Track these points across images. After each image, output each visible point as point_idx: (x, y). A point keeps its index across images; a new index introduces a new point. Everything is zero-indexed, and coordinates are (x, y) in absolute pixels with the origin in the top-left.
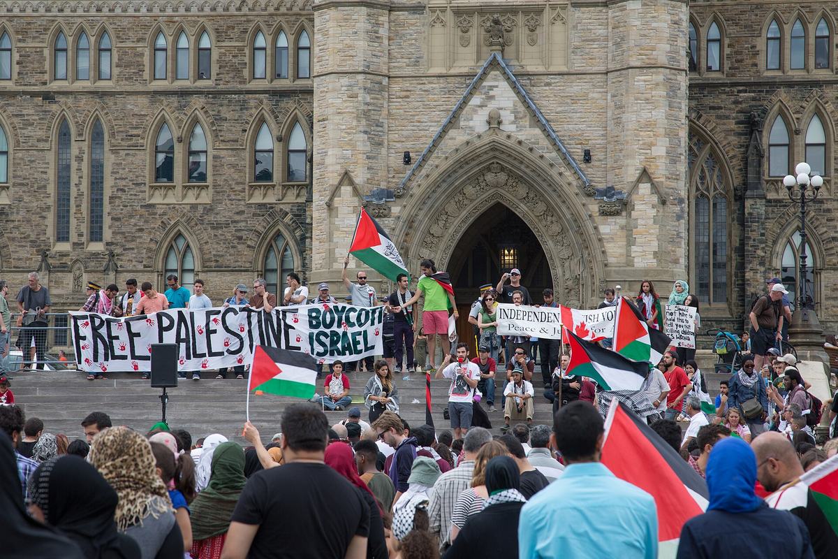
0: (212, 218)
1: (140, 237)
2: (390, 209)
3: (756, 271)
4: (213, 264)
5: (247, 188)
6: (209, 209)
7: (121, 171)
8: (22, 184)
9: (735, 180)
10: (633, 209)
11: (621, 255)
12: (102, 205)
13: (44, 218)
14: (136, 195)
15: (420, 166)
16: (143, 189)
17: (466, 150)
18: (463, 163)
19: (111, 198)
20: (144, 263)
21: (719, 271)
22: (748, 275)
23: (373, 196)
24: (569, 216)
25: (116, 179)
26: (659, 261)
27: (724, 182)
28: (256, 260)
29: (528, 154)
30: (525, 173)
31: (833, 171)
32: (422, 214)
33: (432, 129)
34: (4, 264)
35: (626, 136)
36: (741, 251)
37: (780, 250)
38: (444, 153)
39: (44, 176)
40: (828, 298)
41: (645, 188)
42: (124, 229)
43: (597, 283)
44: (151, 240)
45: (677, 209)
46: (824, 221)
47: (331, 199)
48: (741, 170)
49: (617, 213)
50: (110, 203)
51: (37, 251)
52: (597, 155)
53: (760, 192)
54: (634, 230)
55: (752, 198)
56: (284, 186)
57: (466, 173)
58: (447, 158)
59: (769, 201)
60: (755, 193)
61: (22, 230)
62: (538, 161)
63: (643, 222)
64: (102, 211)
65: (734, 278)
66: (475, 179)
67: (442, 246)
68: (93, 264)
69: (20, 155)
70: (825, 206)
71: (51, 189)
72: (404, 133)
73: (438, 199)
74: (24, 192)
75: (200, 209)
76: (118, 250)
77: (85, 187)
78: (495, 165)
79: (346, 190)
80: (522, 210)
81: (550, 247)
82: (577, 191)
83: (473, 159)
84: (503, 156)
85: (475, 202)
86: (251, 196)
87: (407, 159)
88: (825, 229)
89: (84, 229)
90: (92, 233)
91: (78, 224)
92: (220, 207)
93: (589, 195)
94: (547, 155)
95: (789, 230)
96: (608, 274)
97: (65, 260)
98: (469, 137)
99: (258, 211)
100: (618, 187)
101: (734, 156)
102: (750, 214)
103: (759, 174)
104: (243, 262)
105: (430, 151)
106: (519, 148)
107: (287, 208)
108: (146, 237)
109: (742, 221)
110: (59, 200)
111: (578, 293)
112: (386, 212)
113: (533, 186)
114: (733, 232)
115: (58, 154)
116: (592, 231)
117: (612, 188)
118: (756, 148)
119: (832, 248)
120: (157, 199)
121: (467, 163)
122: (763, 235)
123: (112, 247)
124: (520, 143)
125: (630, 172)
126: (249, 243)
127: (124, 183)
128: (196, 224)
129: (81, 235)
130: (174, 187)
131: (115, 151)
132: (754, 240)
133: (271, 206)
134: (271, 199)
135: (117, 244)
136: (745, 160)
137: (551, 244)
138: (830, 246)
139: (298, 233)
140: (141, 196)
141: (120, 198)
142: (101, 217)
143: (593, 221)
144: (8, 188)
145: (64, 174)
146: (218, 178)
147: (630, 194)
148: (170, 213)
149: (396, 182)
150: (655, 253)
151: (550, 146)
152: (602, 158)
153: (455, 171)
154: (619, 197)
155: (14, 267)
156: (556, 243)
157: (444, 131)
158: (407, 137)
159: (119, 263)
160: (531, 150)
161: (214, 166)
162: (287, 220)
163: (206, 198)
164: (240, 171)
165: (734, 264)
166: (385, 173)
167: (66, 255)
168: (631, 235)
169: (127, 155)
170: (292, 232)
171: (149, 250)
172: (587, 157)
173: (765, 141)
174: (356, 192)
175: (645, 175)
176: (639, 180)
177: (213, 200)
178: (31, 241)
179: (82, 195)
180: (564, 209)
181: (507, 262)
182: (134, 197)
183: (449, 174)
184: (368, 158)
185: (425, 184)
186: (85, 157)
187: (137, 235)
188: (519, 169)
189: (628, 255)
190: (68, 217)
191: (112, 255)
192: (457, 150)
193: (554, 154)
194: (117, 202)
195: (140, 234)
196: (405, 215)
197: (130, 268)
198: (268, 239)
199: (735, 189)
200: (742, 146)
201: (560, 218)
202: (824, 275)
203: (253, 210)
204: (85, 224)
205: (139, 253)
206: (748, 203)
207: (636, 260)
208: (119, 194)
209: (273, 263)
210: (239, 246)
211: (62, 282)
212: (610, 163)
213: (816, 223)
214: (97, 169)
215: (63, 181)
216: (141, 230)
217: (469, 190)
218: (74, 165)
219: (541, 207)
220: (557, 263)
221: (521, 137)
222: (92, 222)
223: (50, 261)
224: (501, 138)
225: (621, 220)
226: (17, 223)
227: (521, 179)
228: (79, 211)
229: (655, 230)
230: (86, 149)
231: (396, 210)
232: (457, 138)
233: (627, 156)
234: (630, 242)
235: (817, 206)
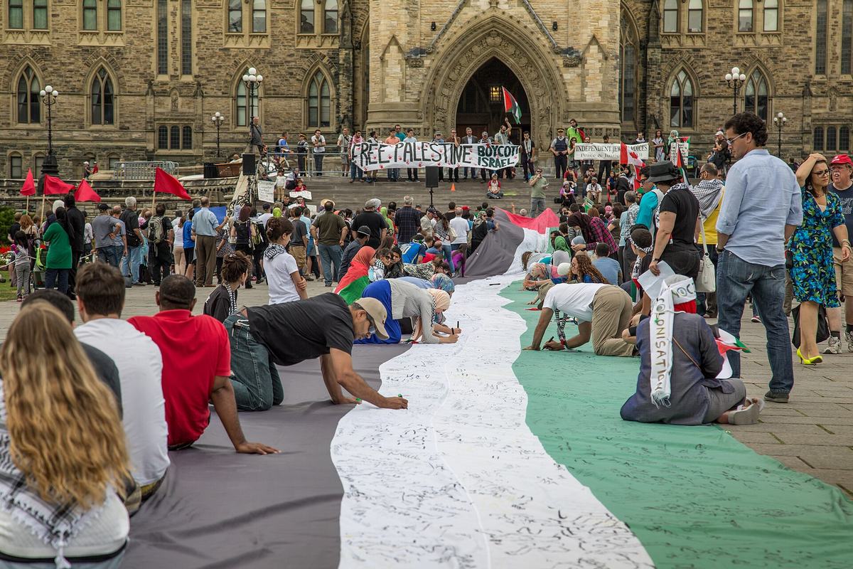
0: (271, 59)
1: (219, 72)
2: (423, 61)
3: (653, 99)
4: (272, 92)
5: (296, 37)
6: (269, 52)
7: (204, 24)
8: (133, 32)
9: (640, 34)
10: (586, 63)
11: (578, 94)
12: (190, 48)
13: (149, 56)
14: (215, 41)
15: (444, 32)
16: (220, 37)
17: (474, 22)
18: (472, 30)
19: (198, 43)
20: (223, 91)
21: (629, 99)
22: (649, 102)
23: (411, 52)
24: (543, 67)
25: (201, 29)
26: (603, 98)
27: (633, 36)
28: (303, 89)
29: (516, 24)
30: (514, 38)
31: (707, 28)
32: (444, 65)
33: (450, 6)
34: (121, 89)
35: (583, 13)
36: (644, 85)
37: (670, 85)
38: (460, 23)
39: (148, 26)
40: (701, 118)
41: (594, 49)
42: (207, 66)
43: (562, 113)
44: (227, 74)
45: (615, 62)
46: (700, 64)
47: (383, 55)
48: (644, 28)
49: (575, 66)
50: (197, 47)
51: (145, 81)
52: (561, 25)
53: (658, 43)
54: (587, 77)
55: (652, 48)
56: (322, 36)
57: (474, 38)
58: (462, 27)
59: (664, 50)
60: (655, 44)
61: (134, 65)
62: (523, 30)
63: (593, 72)
64: (191, 52)
65: (638, 104)
66: (480, 42)
67: (457, 87)
68: (185, 91)
69: (131, 10)
70: (701, 53)
71: (154, 36)
72: (431, 9)
73: (455, 55)
74: (134, 37)
75: (262, 53)
76: (203, 81)
77: (178, 35)
78: (494, 32)
79: (394, 48)
80: (511, 62)
81: (529, 87)
82: (549, 50)
83: (479, 28)
84: (500, 26)
85: (480, 55)
86: (299, 43)
87: (434, 27)
88: (701, 70)
89: (179, 65)
90: (184, 68)
91: (174, 62)
92: (276, 51)
93: (557, 53)
94: (529, 26)
95: (676, 70)
96: (569, 106)
97: (165, 87)
98: (476, 13)
99: (304, 54)
100: (576, 47)
101: (640, 18)
102: (651, 59)
103: (657, 30)
104: (293, 91)
105: (450, 22)
106: (510, 21)
107: (325, 53)
108: (223, 72)
109: (645, 64)
110: (159, 44)
111: (548, 120)
112: (421, 64)
113: (519, 46)
114: (639, 71)
115: (158, 10)
116: (558, 77)
117: (572, 48)
118: (655, 12)
119: (705, 83)
120: (231, 44)
121: (475, 31)
122: (659, 74)
123: (199, 79)
124: (511, 17)
125: (584, 38)
126: (298, 77)
127: (206, 32)
128: (260, 63)
129: (176, 70)
130: (243, 36)
131: (199, 9)
132: (653, 77)
133: (314, 51)
134: (313, 46)
135: (202, 77)
136: (648, 21)
137: (530, 86)
138: (704, 81)
139: (333, 71)
140: (219, 42)
141: (204, 43)
142: (190, 57)
143: (560, 71)
144: (122, 34)
145: (162, 25)
146: (274, 29)
147: (584, 53)
148: (241, 55)
149: (426, 43)
150: (600, 92)
151: (531, 20)
152: (565, 27)
153: (467, 36)
154: (577, 54)
155: (129, 92)
156: (533, 85)
157: (460, 8)
158: (434, 12)
159: (204, 91)
160: (518, 22)
161: (272, 21)
162: (325, 61)
163: (266, 44)
164: (291, 25)
165: (639, 94)
166: (418, 37)
167: (166, 84)
168: (584, 81)
169: (209, 11)
170: (329, 70)
171: (226, 81)
172: (555, 27)
173: (661, 7)
174: (400, 50)
175: (594, 40)
176: (590, 43)
177: (271, 46)
178: (140, 74)
179: (176, 40)
180: (540, 63)
181: (494, 96)
182: (213, 43)
183: (462, 39)
184: (408, 26)
185: (447, 45)
186: (178, 13)
187: (217, 70)
188: (510, 35)
189: (582, 93)
190: (166, 56)
191: (199, 84)
192: (469, 22)
193: (534, 25)
194: (202, 46)
195: (219, 70)
196: (433, 66)
197: (212, 95)
198: (312, 74)
199: (641, 41)
200: (645, 11)
201: (537, 68)
202: (699, 101)
203: (300, 53)
204: (179, 62)
205: (218, 83)
206: (650, 51)
207: (587, 97)
208: (203, 40)
209: (314, 92)
210: (291, 80)
211: (163, 104)
212: (570, 31)
213: (695, 65)
214: (186, 21)
215: (162, 31)
216: (220, 67)
217: (476, 49)
218: (170, 18)
219: (524, 61)
220: (534, 98)
221: (512, 12)
222: (184, 60)
223: (154, 88)
224: (498, 14)
225: (578, 70)
226: (129, 60)
227: (511, 42)
228: (174, 52)
229: (600, 77)
230: (178, 7)
231: (427, 62)
232: (468, 13)
233: (582, 27)
234: (584, 85)
235: (696, 53)
